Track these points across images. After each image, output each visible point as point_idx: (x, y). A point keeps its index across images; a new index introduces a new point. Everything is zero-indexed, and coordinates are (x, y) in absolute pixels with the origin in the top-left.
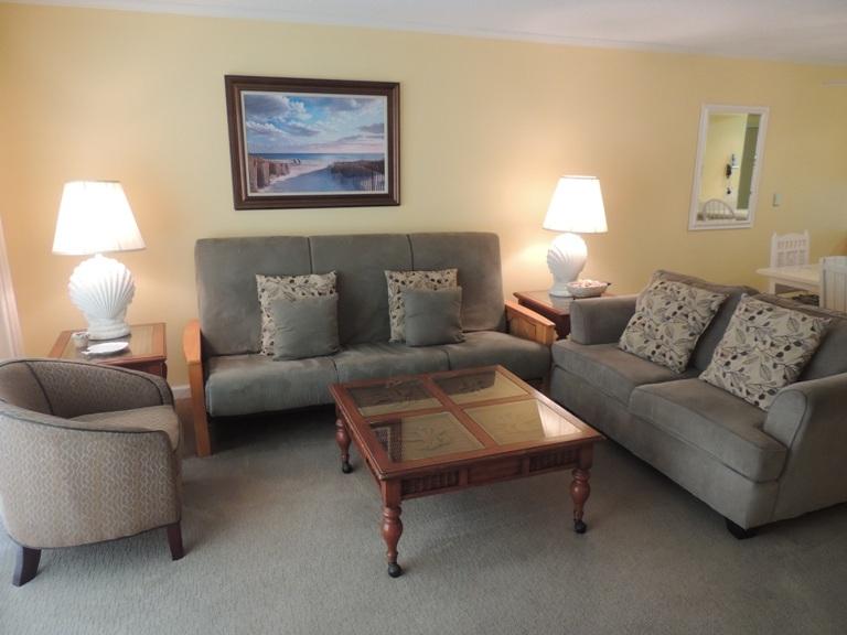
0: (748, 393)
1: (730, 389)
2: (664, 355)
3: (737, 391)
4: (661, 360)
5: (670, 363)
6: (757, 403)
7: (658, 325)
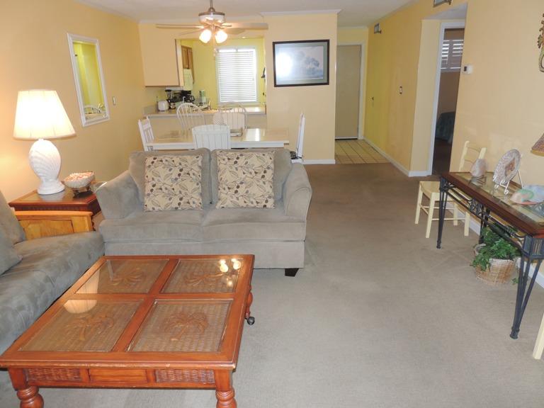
0: (257, 203)
1: (245, 205)
2: (188, 203)
3: (250, 204)
4: (187, 206)
5: (194, 206)
6: (265, 206)
7: (171, 186)
